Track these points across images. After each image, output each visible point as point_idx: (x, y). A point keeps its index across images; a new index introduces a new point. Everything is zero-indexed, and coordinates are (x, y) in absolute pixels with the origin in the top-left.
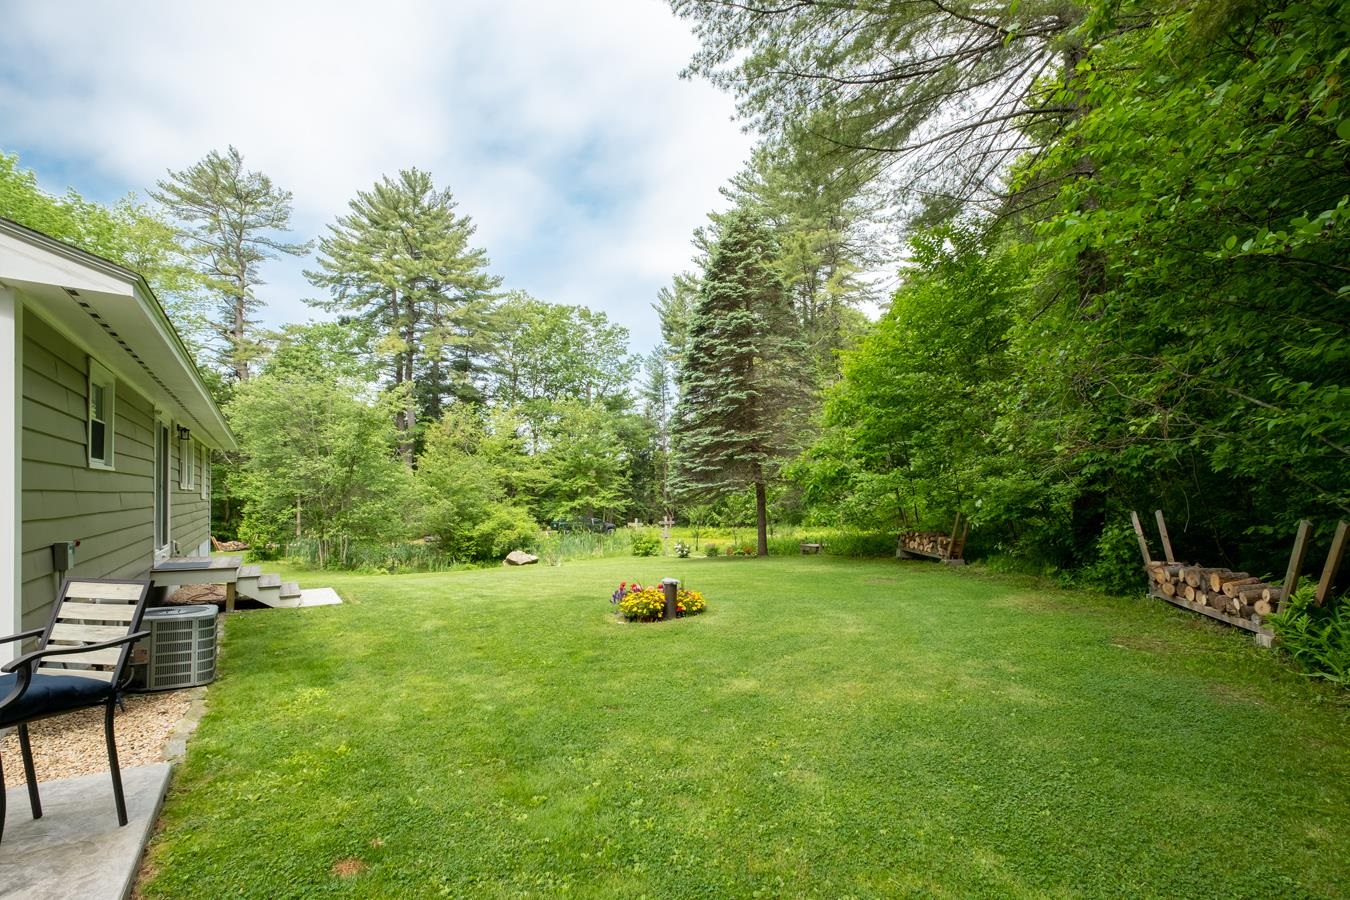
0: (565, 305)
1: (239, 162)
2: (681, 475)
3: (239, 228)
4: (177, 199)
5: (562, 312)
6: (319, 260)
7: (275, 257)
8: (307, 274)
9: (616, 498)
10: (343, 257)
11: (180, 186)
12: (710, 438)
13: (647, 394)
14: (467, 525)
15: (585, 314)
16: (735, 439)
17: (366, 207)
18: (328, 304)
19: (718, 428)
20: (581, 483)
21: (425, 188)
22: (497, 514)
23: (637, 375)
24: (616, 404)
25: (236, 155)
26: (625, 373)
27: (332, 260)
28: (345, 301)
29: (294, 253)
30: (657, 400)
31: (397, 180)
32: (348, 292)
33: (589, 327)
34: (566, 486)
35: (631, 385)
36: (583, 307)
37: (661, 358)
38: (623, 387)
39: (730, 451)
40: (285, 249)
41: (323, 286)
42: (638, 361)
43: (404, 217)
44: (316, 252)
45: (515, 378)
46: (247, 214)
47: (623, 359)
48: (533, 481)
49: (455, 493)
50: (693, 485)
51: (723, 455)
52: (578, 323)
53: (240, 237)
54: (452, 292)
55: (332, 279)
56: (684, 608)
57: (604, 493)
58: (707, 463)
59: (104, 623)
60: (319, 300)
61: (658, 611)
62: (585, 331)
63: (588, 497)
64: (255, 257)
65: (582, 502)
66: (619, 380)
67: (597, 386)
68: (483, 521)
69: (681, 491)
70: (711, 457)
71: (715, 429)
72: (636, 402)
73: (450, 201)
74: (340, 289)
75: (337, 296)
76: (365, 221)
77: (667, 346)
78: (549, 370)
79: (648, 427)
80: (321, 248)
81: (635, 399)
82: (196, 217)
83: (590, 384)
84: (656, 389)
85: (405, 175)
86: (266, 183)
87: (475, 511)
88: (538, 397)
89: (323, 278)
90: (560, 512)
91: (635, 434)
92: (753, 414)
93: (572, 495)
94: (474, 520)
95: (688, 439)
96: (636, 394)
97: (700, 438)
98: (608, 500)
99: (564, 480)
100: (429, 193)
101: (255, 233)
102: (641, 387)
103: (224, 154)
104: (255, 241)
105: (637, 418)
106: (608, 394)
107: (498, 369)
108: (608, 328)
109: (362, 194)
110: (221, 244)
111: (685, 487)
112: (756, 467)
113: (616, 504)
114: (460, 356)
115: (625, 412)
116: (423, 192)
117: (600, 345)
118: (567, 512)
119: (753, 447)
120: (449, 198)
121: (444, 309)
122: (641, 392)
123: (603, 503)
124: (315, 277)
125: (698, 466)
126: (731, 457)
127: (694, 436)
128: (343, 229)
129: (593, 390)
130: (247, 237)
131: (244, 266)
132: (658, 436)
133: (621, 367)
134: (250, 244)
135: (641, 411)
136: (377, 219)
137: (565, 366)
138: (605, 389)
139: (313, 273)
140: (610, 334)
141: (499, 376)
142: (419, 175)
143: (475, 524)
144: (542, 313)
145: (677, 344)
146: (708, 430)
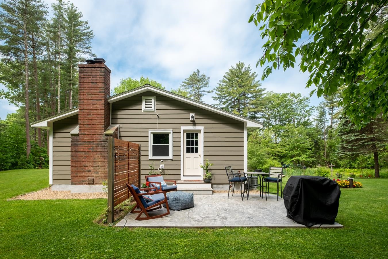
0: (285, 93)
1: (199, 72)
2: (341, 150)
3: (198, 89)
4: (186, 85)
5: (285, 95)
6: (216, 93)
7: (206, 95)
8: (213, 97)
9: (309, 157)
10: (221, 91)
11: (186, 81)
12: (354, 137)
13: (317, 120)
14: (261, 165)
15: (293, 95)
16: (365, 137)
17: (227, 76)
18: (218, 105)
19: (358, 134)
20: (295, 152)
21: (243, 66)
22: (269, 162)
23: (313, 113)
24: (305, 124)
25: (198, 71)
26: (308, 113)
27: (219, 93)
28: (222, 103)
29: (210, 92)
30: (321, 121)
31: (235, 67)
32: (222, 101)
33: (295, 99)
34: (290, 153)
35: (311, 117)
36: (292, 93)
37: (323, 106)
38: (307, 118)
39: (363, 141)
40: (208, 92)
41: (217, 100)
42: (313, 108)
43: (237, 77)
44: (215, 91)
45: (268, 119)
46: (200, 85)
47: (307, 108)
48: (278, 152)
49: (257, 156)
50: (347, 153)
51: (360, 143)
52: (290, 98)
53: (199, 91)
54: (250, 95)
55: (218, 98)
56: (356, 186)
57: (304, 156)
58: (353, 146)
59: (277, 172)
60: (216, 104)
61: (347, 186)
62: (293, 101)
63: (298, 157)
64: (201, 95)
65: (296, 159)
66: (306, 116)
67: (297, 119)
68: (265, 164)
69: (342, 155)
70: (355, 144)
71: (356, 134)
72: (313, 123)
73: (250, 69)
74: (221, 100)
75: (220, 102)
76: (227, 80)
77: (326, 101)
78: (281, 115)
79: (318, 132)
80: (216, 90)
81: (312, 122)
82: (189, 88)
83: (295, 118)
84: (321, 117)
85: (237, 65)
86: (204, 76)
87: (263, 161)
88: (277, 125)
89: (216, 98)
90: (288, 162)
91: (313, 134)
92: (373, 129)
93: (292, 157)
94: (263, 164)
95: (345, 137)
96: (313, 120)
97: (350, 137)
98: (306, 158)
99: (289, 152)
100: (244, 68)
101: (202, 89)
102: (315, 117)
103: (196, 71)
104: (202, 91)
105: (314, 129)
106: (302, 121)
107: (263, 117)
108: (301, 98)
109: (226, 73)
110: (195, 94)
111: (344, 153)
112: (374, 146)
113: (308, 159)
114: (253, 114)
115: (308, 127)
116: (242, 68)
117: (299, 105)
118: (290, 162)
119: (373, 140)
120: (250, 68)
121: (247, 101)
122: (315, 119)
123: (304, 159)
124: (214, 98)
125: (349, 146)
126: (363, 143)
127: (347, 137)
128: (221, 83)
129: (296, 120)
130: (200, 91)
131: (199, 98)
132: (322, 135)
133: (307, 111)
134: (200, 92)
135: (315, 126)
136: (230, 79)
137: (286, 113)
138: (301, 120)
139: (214, 97)
140: (302, 100)
141: (264, 119)
142: (241, 63)
143: (263, 165)
144: (278, 97)
145: (330, 100)
146: (353, 134)
